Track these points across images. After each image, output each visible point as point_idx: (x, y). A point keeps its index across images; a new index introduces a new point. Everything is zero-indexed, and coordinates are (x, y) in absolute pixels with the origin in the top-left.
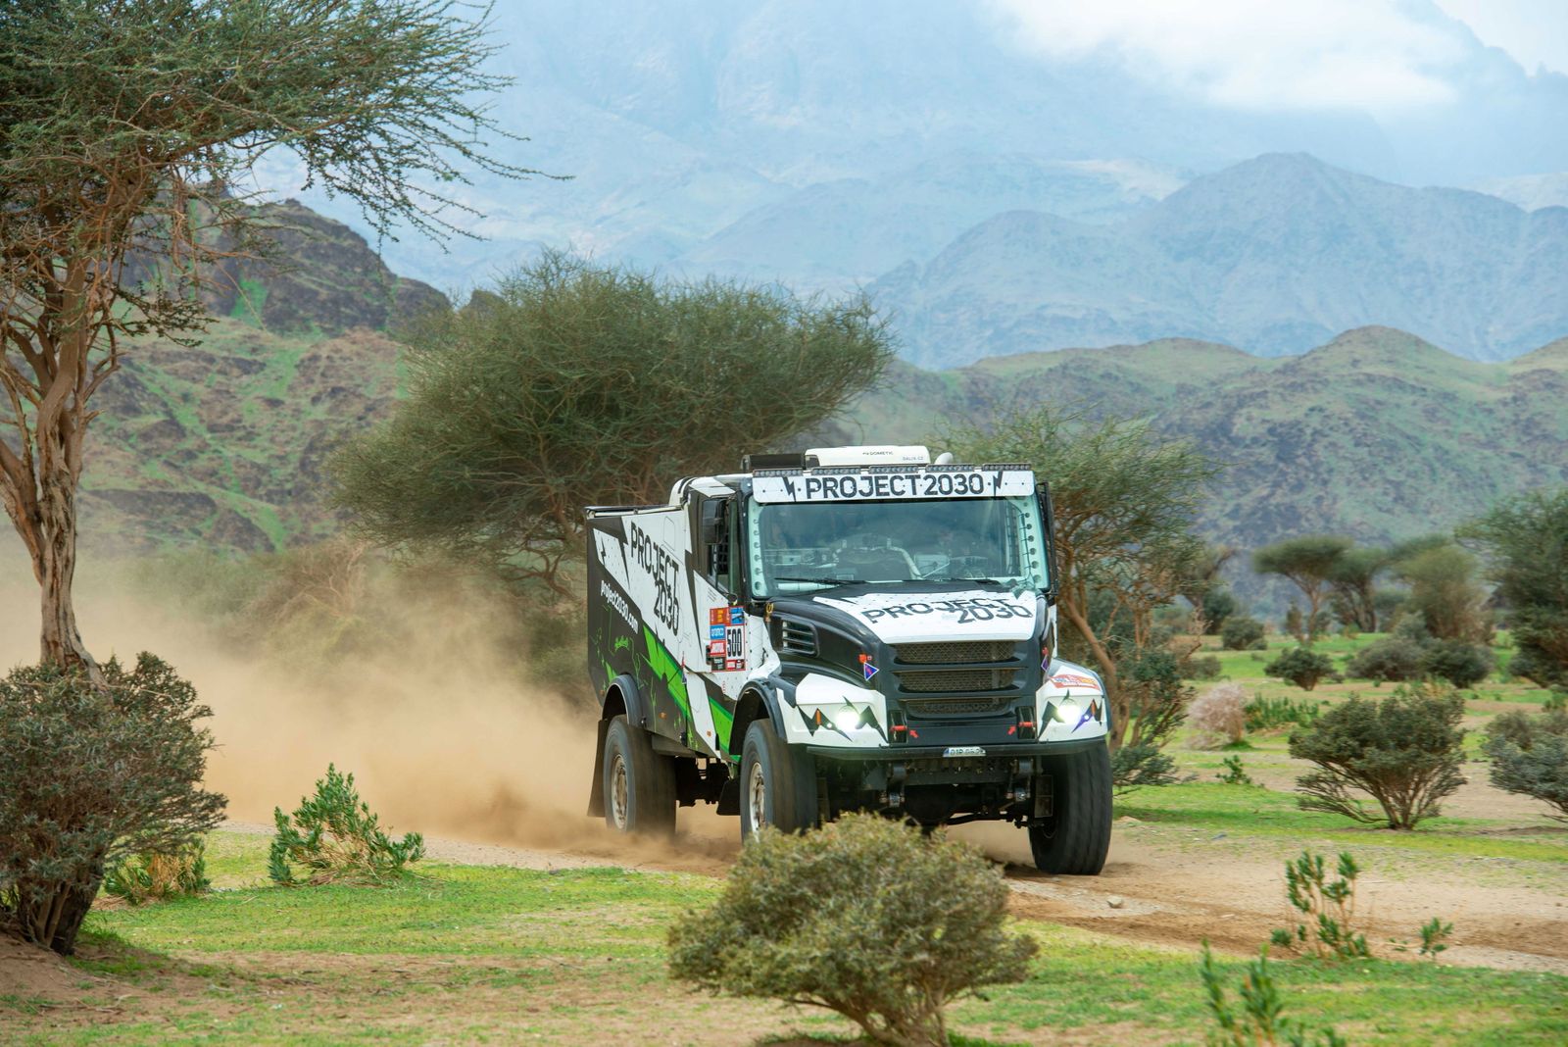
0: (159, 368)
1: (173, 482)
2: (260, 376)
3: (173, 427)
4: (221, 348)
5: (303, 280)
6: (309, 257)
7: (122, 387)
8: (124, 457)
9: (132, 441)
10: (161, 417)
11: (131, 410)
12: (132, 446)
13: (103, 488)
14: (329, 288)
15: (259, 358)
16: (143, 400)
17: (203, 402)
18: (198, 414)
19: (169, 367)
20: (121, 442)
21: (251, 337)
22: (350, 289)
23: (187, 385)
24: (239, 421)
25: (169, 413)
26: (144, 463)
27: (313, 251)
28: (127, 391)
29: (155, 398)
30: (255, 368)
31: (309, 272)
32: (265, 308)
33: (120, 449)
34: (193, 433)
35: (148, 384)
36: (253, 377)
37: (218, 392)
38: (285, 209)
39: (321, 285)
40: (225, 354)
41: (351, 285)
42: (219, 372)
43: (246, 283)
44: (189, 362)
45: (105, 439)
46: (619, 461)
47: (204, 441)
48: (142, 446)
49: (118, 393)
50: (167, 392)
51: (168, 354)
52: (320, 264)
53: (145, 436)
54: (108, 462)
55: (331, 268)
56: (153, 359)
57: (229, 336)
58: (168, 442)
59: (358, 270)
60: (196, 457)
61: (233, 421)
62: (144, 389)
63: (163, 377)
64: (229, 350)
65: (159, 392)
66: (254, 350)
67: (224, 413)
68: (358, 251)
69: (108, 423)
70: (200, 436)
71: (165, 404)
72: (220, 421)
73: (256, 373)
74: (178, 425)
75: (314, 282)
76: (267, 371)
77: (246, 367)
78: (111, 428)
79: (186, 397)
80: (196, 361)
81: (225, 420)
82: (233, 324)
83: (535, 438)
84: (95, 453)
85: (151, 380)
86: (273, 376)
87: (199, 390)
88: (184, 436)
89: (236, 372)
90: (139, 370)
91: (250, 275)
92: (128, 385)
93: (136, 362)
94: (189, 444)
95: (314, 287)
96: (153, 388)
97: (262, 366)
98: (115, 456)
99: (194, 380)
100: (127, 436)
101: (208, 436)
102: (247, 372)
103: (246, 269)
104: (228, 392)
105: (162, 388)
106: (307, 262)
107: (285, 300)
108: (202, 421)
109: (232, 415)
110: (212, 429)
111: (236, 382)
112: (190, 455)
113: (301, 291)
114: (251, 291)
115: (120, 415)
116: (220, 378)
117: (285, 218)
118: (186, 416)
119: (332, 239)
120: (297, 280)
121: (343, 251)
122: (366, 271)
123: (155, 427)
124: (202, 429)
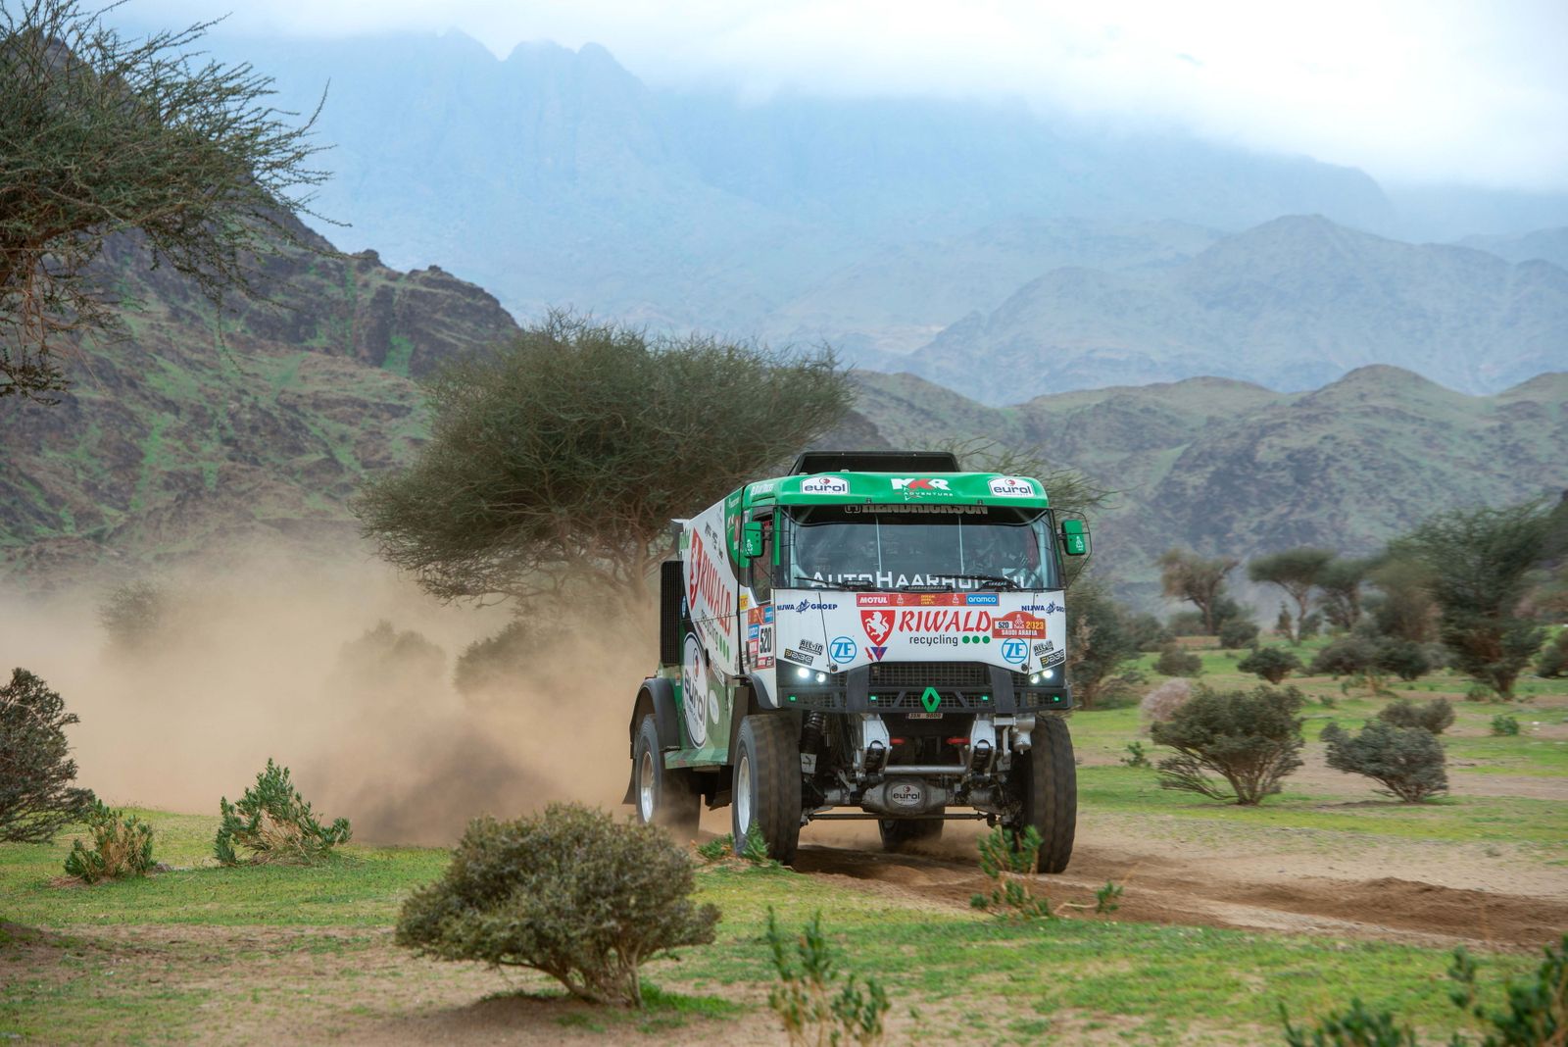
0: (320, 414)
1: (333, 512)
2: (407, 419)
3: (332, 464)
4: (373, 396)
5: (444, 336)
6: (449, 316)
7: (289, 430)
8: (290, 490)
9: (298, 476)
10: (323, 456)
11: (297, 449)
12: (296, 480)
13: (272, 518)
14: (466, 342)
15: (406, 404)
16: (307, 440)
17: (358, 443)
18: (354, 453)
19: (328, 412)
20: (287, 478)
21: (399, 385)
22: (485, 343)
23: (345, 427)
24: (389, 458)
25: (329, 452)
26: (307, 496)
27: (452, 310)
28: (292, 434)
29: (318, 440)
30: (403, 412)
31: (449, 328)
32: (412, 360)
33: (287, 483)
34: (349, 468)
35: (310, 427)
36: (401, 421)
37: (371, 433)
38: (429, 274)
39: (459, 340)
40: (377, 400)
41: (484, 339)
42: (372, 416)
43: (395, 340)
44: (346, 408)
45: (272, 476)
46: (613, 493)
47: (359, 476)
48: (306, 481)
49: (285, 435)
50: (327, 434)
51: (327, 401)
52: (459, 322)
53: (308, 472)
54: (276, 495)
55: (468, 324)
56: (316, 406)
57: (381, 385)
58: (328, 477)
59: (491, 326)
60: (352, 490)
61: (384, 458)
62: (308, 431)
63: (323, 421)
64: (380, 397)
65: (321, 435)
66: (402, 397)
67: (376, 451)
68: (491, 309)
69: (278, 461)
70: (355, 472)
71: (326, 445)
72: (372, 459)
73: (404, 416)
74: (336, 462)
75: (453, 337)
76: (413, 414)
77: (396, 412)
78: (279, 466)
79: (343, 438)
80: (352, 407)
81: (377, 457)
82: (382, 374)
83: (542, 473)
84: (266, 488)
85: (314, 424)
86: (418, 419)
87: (355, 432)
88: (342, 471)
89: (386, 416)
90: (304, 415)
91: (398, 333)
92: (294, 428)
93: (301, 409)
94: (346, 478)
95: (453, 341)
96: (315, 431)
97: (409, 410)
98: (282, 490)
99: (350, 424)
100: (292, 473)
101: (363, 471)
102: (396, 416)
103: (395, 327)
104: (379, 433)
105: (323, 431)
106: (448, 320)
107: (428, 353)
108: (357, 459)
109: (382, 453)
110: (365, 465)
111: (386, 424)
112: (347, 488)
113: (442, 344)
114: (399, 345)
115: (287, 454)
116: (373, 421)
117: (427, 282)
118: (344, 455)
119: (469, 300)
120: (439, 336)
121: (478, 310)
122: (499, 326)
123: (318, 464)
124: (356, 466)
